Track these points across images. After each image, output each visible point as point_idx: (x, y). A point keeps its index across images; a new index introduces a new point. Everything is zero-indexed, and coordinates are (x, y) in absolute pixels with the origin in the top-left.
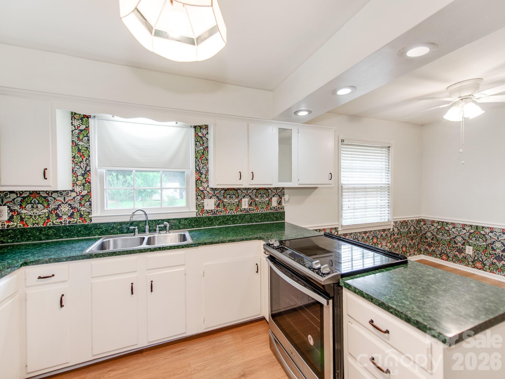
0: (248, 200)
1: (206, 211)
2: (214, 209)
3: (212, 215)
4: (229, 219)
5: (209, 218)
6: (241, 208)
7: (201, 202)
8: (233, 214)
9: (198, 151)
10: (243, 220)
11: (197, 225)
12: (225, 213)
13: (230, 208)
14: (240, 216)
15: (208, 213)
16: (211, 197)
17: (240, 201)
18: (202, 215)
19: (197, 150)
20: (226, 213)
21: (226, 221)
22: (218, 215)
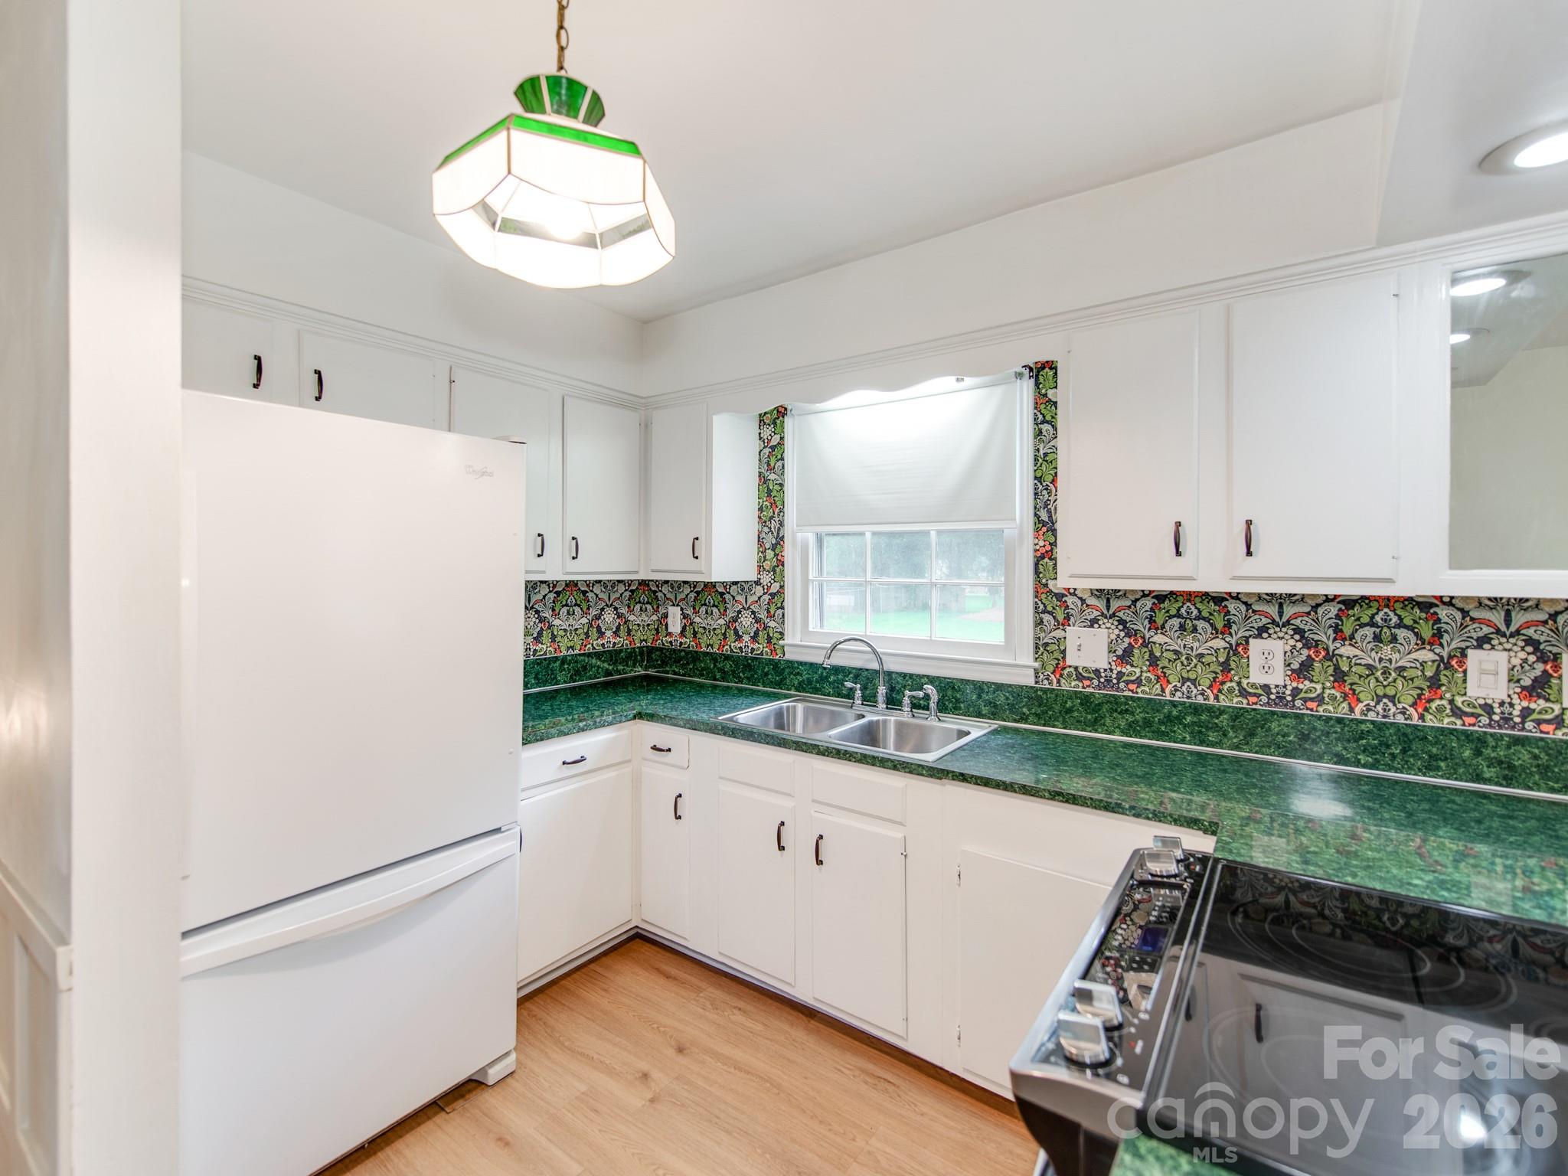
0: (1288, 648)
1: (1072, 670)
2: (1107, 666)
3: (1099, 687)
4: (1179, 719)
5: (1086, 700)
6: (1245, 682)
7: (1053, 634)
8: (1200, 700)
9: (1046, 455)
10: (1252, 734)
11: (1036, 715)
12: (1159, 691)
13: (1185, 675)
14: (1237, 714)
15: (1080, 677)
16: (1093, 622)
17: (1238, 650)
18: (1059, 682)
19: (1042, 452)
20: (1163, 690)
21: (1161, 722)
22: (1125, 694)
